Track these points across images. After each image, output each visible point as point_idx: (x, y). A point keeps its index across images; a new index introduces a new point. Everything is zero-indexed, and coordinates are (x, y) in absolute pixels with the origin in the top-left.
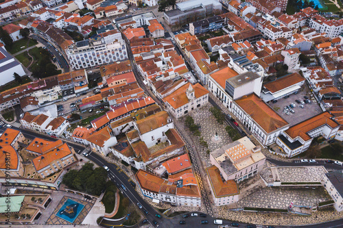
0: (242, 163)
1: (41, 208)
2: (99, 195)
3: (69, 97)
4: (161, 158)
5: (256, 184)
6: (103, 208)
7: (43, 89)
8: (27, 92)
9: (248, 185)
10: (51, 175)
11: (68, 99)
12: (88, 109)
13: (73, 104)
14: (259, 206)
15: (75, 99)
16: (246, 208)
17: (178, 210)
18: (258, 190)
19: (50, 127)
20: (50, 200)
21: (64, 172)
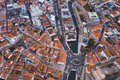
0: (96, 73)
1: (85, 36)
2: (88, 45)
3: (117, 36)
4: (97, 56)
5: (92, 78)
6: (85, 46)
7: (117, 30)
8: (115, 27)
9: (91, 76)
10: (92, 36)
11: (116, 36)
12: (113, 41)
13: (114, 37)
14: (86, 77)
15: (116, 38)
16: (85, 74)
17: (85, 60)
18: (90, 78)
19: (105, 34)
20: (87, 37)
21: (93, 38)
